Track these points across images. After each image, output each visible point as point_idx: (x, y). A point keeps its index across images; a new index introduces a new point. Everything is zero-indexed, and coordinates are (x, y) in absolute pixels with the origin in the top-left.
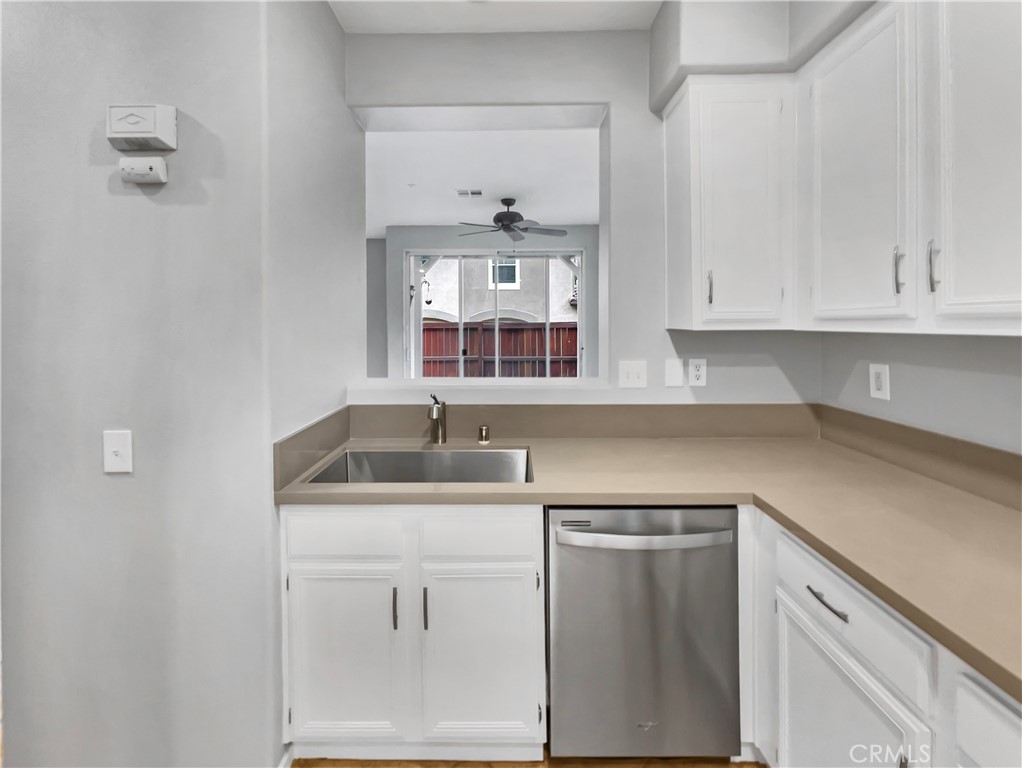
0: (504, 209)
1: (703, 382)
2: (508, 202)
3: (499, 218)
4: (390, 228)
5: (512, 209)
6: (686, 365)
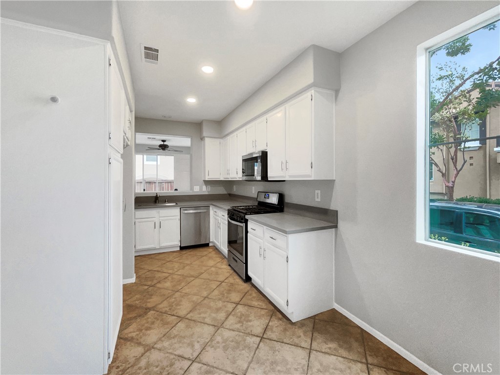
0: (162, 143)
1: (209, 190)
2: (163, 141)
3: (160, 146)
5: (165, 143)
6: (206, 187)
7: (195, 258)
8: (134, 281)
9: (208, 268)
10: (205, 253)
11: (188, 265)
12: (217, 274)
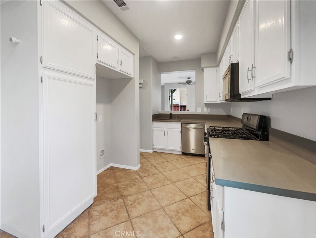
0: (188, 80)
1: (210, 111)
2: (189, 78)
3: (187, 82)
4: (165, 84)
5: (190, 80)
6: (207, 109)
7: (187, 164)
8: (136, 169)
9: (189, 177)
10: (198, 162)
11: (177, 168)
12: (191, 186)
